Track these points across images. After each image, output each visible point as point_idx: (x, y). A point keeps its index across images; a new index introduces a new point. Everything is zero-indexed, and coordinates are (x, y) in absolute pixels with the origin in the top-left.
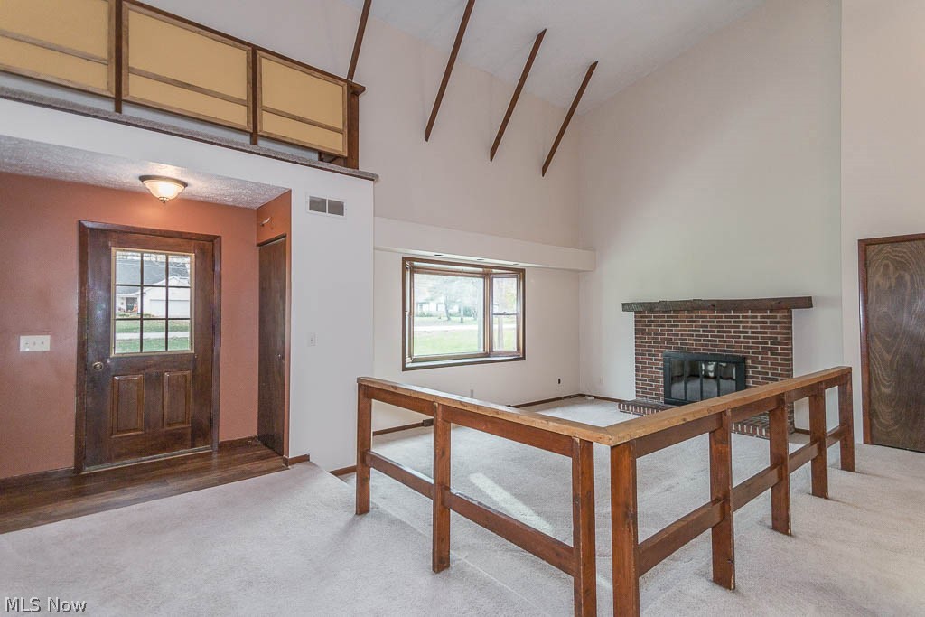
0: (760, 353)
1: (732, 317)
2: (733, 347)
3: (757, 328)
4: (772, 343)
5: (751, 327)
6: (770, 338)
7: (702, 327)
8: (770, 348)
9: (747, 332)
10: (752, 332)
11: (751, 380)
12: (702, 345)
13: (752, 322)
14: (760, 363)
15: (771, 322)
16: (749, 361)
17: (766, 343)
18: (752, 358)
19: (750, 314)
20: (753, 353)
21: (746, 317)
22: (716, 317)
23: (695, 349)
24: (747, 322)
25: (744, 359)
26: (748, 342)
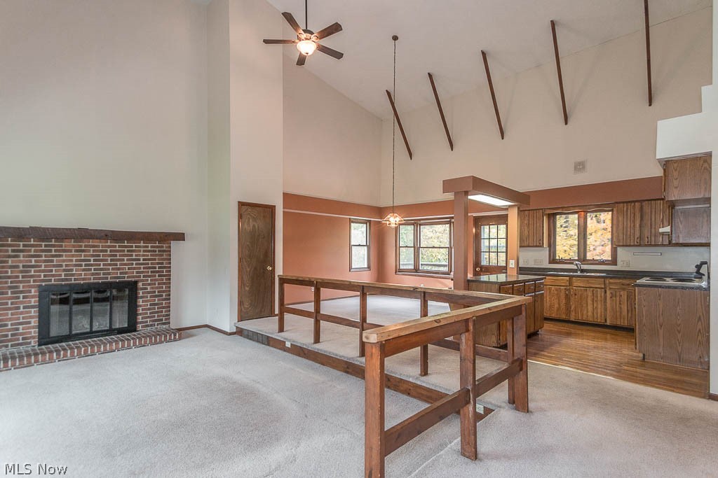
0: (149, 276)
1: (126, 247)
2: (126, 273)
3: (148, 256)
4: (159, 268)
5: (144, 255)
6: (158, 263)
7: (93, 256)
8: (158, 272)
9: (139, 260)
10: (144, 260)
11: (141, 300)
12: (93, 274)
13: (144, 251)
14: (149, 284)
15: (159, 251)
16: (140, 285)
17: (155, 268)
18: (143, 281)
19: (142, 244)
20: (144, 277)
21: (139, 247)
22: (109, 247)
23: (84, 279)
24: (140, 251)
25: (136, 283)
26: (140, 268)
